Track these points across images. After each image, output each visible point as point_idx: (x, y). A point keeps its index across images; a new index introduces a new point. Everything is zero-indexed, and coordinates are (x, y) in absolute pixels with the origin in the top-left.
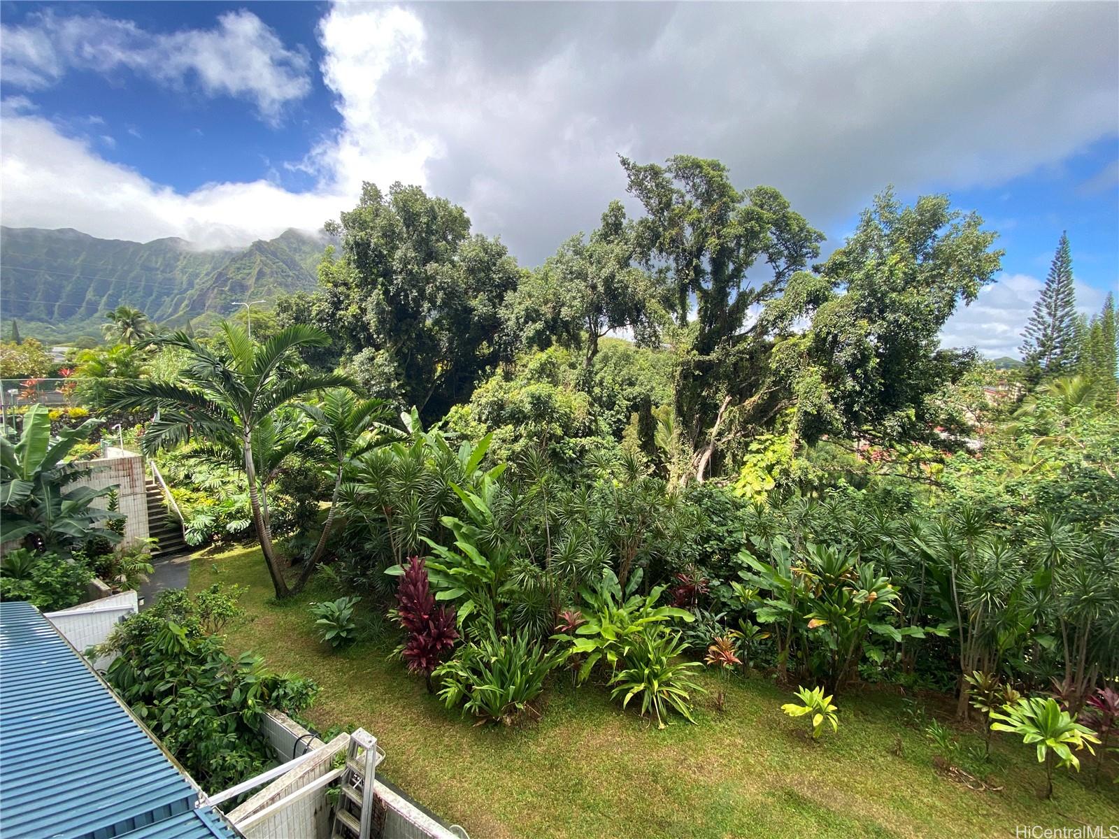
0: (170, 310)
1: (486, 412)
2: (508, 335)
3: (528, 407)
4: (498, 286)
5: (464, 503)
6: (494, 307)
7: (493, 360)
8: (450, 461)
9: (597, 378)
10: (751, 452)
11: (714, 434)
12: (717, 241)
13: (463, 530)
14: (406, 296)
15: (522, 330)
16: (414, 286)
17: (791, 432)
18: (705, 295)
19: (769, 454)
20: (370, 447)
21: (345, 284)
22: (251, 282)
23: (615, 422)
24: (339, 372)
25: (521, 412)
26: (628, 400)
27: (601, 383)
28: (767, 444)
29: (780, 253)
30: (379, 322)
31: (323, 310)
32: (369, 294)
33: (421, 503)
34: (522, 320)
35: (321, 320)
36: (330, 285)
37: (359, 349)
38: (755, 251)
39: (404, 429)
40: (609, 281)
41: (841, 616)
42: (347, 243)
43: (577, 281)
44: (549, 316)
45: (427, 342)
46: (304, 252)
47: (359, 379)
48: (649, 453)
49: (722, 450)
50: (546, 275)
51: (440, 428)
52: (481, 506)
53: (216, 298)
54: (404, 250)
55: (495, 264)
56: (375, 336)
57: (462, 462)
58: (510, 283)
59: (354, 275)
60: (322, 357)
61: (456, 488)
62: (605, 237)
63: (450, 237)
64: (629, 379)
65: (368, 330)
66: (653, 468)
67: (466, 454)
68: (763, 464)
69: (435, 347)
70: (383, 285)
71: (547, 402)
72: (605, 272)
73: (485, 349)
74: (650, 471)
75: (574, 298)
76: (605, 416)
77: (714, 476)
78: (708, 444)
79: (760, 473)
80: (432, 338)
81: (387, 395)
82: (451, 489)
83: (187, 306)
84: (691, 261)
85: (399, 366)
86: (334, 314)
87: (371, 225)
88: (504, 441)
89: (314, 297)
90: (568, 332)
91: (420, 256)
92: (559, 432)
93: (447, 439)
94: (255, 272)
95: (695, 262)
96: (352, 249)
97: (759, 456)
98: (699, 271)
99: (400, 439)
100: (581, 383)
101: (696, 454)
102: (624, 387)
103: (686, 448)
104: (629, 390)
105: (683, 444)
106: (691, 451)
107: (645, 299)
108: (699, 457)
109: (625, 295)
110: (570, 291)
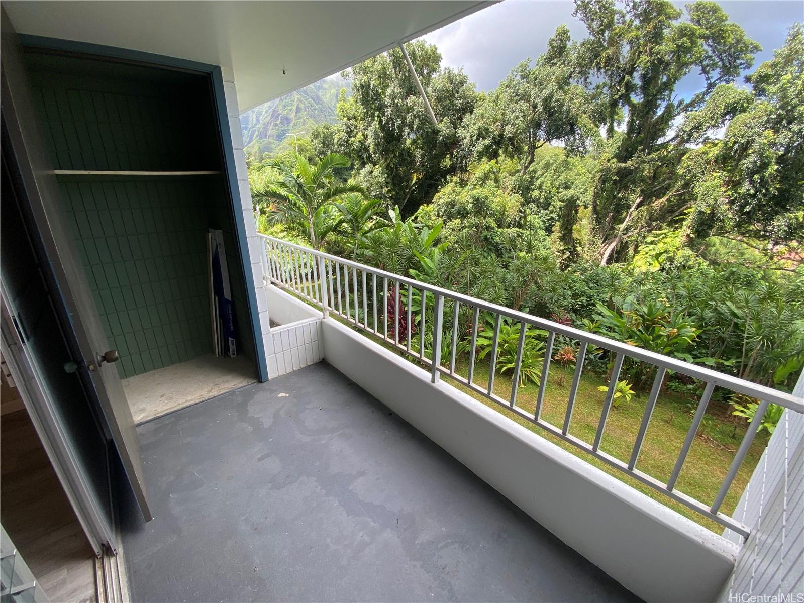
0: (248, 140)
1: (443, 210)
2: (463, 150)
3: (470, 206)
4: (459, 110)
5: (422, 262)
6: (455, 128)
7: (452, 170)
8: (415, 239)
9: (538, 183)
10: (647, 243)
11: (621, 229)
12: (648, 59)
13: (421, 277)
14: (393, 124)
15: (474, 146)
16: (399, 116)
17: (685, 227)
18: (633, 107)
19: (661, 245)
20: (371, 229)
21: (355, 118)
22: (293, 115)
23: (548, 220)
24: (351, 182)
25: (465, 209)
26: (563, 201)
27: (540, 187)
28: (661, 237)
29: (714, 66)
30: (376, 145)
31: (341, 138)
32: (370, 125)
33: (398, 261)
34: (475, 137)
35: (341, 145)
36: (345, 119)
37: (363, 165)
38: (686, 65)
39: (391, 220)
40: (547, 101)
41: (648, 341)
42: (356, 86)
43: (521, 103)
44: (496, 133)
45: (406, 158)
46: (324, 89)
47: (364, 186)
48: (566, 243)
49: (627, 242)
50: (498, 97)
51: (412, 221)
52: (431, 265)
53: (273, 129)
54: (393, 88)
55: (457, 92)
56: (373, 156)
57: (422, 240)
58: (468, 108)
59: (361, 110)
60: (341, 172)
61: (417, 254)
62: (549, 61)
63: (425, 72)
64: (566, 183)
65: (369, 151)
66: (568, 254)
67: (425, 236)
68: (654, 253)
69: (413, 162)
70: (378, 116)
71: (484, 202)
72: (546, 93)
73: (447, 162)
74: (565, 257)
75: (517, 117)
76: (540, 215)
77: (617, 261)
78: (615, 237)
79: (649, 260)
80: (410, 155)
81: (380, 197)
82: (415, 255)
83: (257, 136)
84: (623, 78)
85: (388, 177)
86: (348, 140)
87: (371, 70)
88: (453, 230)
89: (336, 128)
90: (513, 144)
91: (404, 91)
92: (493, 224)
93: (416, 228)
94: (295, 108)
95: (627, 77)
96: (358, 90)
97: (651, 247)
98: (629, 88)
99: (388, 225)
100: (517, 187)
101: (603, 245)
102: (560, 190)
103: (596, 239)
104: (564, 193)
105: (594, 237)
106: (600, 242)
107: (577, 115)
108: (606, 247)
109: (561, 112)
110: (514, 111)
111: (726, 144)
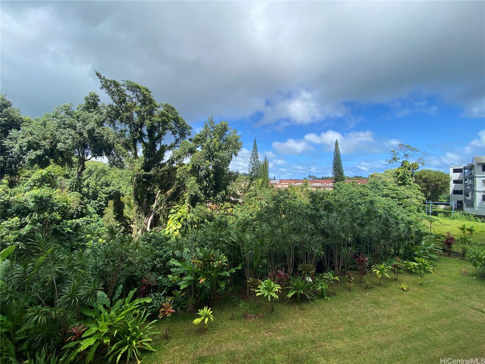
3: (31, 205)
9: (85, 183)
10: (171, 213)
11: (154, 208)
12: (150, 122)
15: (25, 154)
17: (186, 203)
18: (145, 144)
19: (179, 213)
23: (98, 207)
25: (26, 208)
26: (106, 194)
27: (88, 185)
28: (178, 209)
29: (176, 132)
34: (25, 148)
38: (166, 129)
40: (91, 132)
41: (210, 274)
43: (69, 129)
48: (120, 221)
49: (158, 214)
50: (45, 123)
58: (14, 125)
62: (87, 109)
64: (106, 183)
66: (123, 228)
68: (176, 218)
72: (88, 127)
74: (122, 230)
75: (67, 138)
76: (92, 204)
77: (155, 226)
78: (151, 212)
79: (176, 222)
84: (138, 129)
90: (62, 157)
92: (59, 217)
95: (140, 129)
97: (174, 215)
98: (142, 134)
100: (74, 186)
101: (146, 218)
102: (103, 187)
103: (141, 216)
104: (106, 189)
105: (139, 214)
106: (143, 217)
107: (114, 144)
108: (147, 219)
109: (101, 140)
110: (63, 134)
111: (193, 165)
